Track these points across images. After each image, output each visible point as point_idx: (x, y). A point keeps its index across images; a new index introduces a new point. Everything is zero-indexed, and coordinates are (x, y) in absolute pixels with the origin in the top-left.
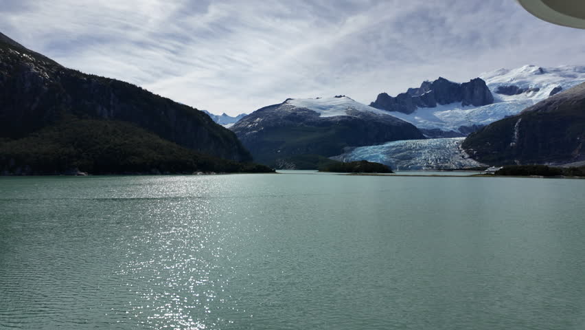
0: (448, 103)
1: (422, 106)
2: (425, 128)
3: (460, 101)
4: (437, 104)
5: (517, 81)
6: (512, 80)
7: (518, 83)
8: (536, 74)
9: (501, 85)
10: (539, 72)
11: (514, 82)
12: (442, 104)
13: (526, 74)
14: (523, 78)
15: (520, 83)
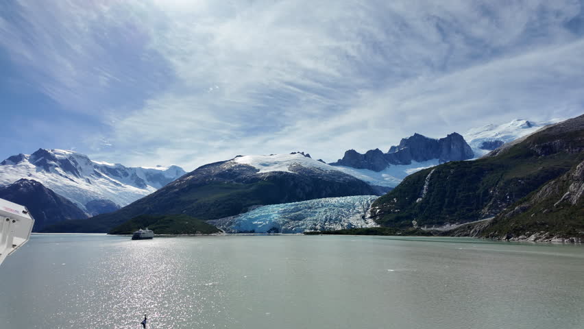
0: (426, 160)
1: (396, 164)
2: (389, 186)
3: (437, 158)
4: (412, 161)
5: (503, 135)
6: (497, 135)
7: (502, 137)
8: (523, 128)
9: (485, 140)
10: (526, 125)
11: (499, 137)
12: (419, 161)
13: (512, 128)
14: (509, 132)
15: (504, 138)
